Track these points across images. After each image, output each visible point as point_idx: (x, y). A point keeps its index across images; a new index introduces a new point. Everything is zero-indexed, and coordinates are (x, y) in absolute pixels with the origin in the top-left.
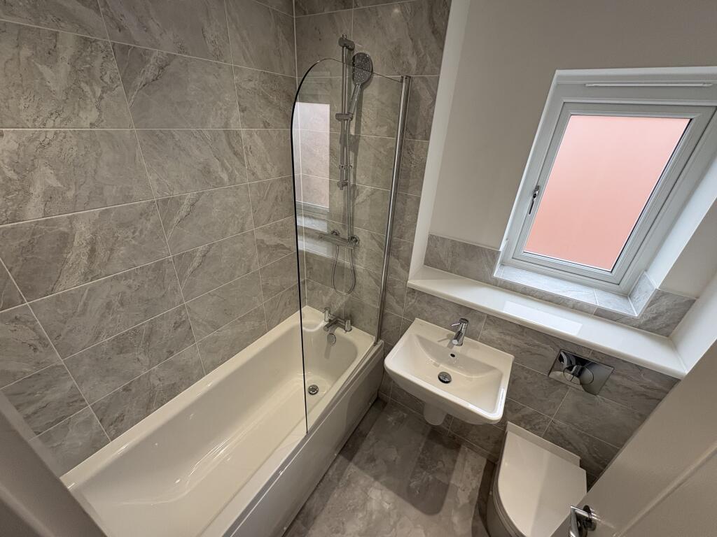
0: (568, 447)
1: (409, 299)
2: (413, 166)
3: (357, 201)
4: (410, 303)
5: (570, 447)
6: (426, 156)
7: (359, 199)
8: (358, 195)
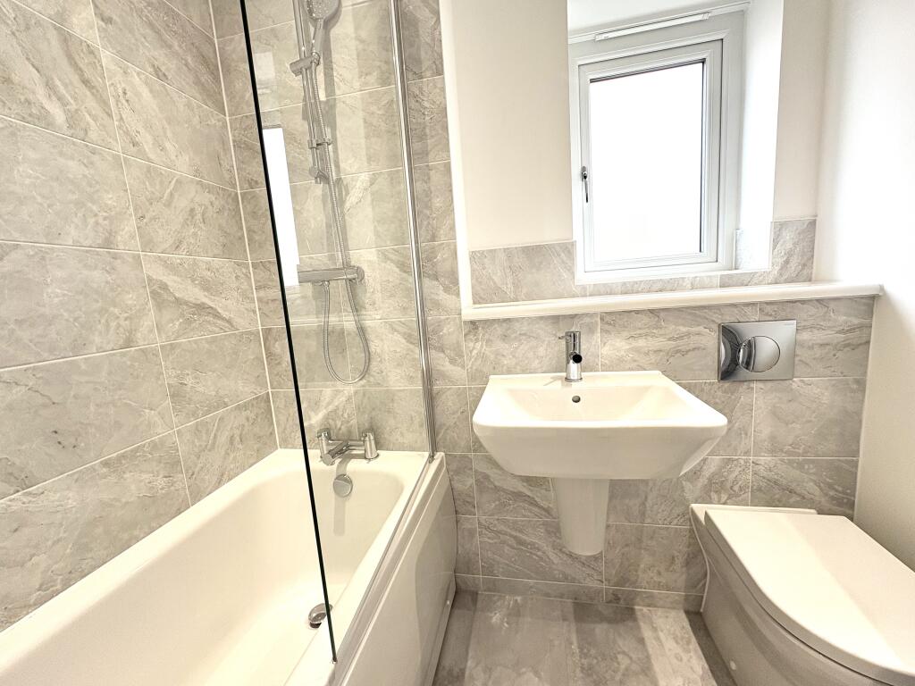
0: (792, 500)
1: (471, 345)
2: (427, 118)
3: (347, 205)
4: (475, 352)
5: (794, 499)
6: (445, 98)
7: (351, 200)
8: (347, 193)
